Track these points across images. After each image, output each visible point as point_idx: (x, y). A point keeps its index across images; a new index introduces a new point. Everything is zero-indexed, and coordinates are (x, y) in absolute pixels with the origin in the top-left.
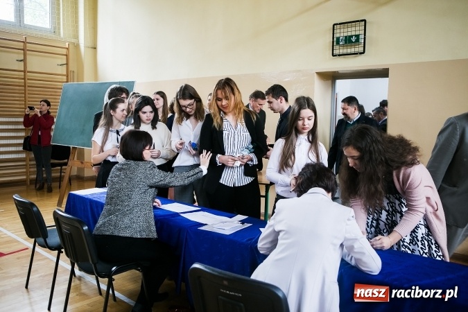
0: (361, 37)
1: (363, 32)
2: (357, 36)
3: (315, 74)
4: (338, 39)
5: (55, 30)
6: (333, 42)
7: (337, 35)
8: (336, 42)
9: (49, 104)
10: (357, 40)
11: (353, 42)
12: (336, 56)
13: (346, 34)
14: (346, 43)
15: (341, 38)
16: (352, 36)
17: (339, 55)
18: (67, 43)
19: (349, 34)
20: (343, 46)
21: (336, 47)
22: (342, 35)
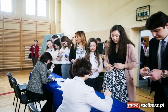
0: (147, 13)
1: (148, 10)
2: (146, 12)
3: (131, 29)
4: (139, 14)
5: (47, 17)
6: (137, 15)
7: (138, 13)
8: (138, 15)
9: (37, 42)
10: (146, 14)
11: (144, 15)
12: (138, 21)
13: (141, 12)
14: (142, 15)
15: (140, 13)
16: (144, 13)
17: (139, 21)
18: (51, 21)
19: (143, 12)
20: (140, 17)
21: (138, 17)
22: (140, 12)
